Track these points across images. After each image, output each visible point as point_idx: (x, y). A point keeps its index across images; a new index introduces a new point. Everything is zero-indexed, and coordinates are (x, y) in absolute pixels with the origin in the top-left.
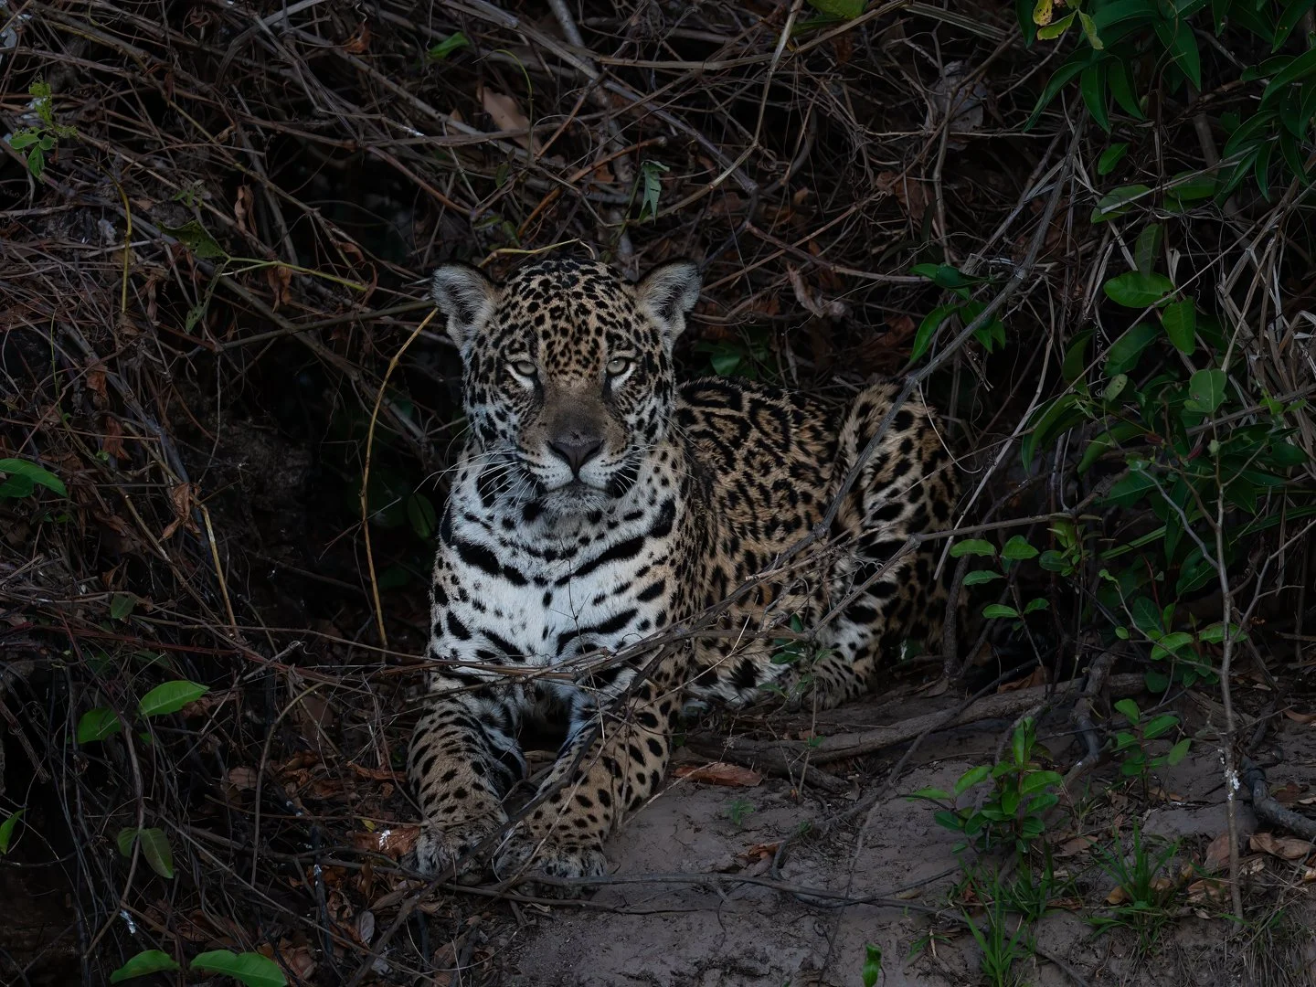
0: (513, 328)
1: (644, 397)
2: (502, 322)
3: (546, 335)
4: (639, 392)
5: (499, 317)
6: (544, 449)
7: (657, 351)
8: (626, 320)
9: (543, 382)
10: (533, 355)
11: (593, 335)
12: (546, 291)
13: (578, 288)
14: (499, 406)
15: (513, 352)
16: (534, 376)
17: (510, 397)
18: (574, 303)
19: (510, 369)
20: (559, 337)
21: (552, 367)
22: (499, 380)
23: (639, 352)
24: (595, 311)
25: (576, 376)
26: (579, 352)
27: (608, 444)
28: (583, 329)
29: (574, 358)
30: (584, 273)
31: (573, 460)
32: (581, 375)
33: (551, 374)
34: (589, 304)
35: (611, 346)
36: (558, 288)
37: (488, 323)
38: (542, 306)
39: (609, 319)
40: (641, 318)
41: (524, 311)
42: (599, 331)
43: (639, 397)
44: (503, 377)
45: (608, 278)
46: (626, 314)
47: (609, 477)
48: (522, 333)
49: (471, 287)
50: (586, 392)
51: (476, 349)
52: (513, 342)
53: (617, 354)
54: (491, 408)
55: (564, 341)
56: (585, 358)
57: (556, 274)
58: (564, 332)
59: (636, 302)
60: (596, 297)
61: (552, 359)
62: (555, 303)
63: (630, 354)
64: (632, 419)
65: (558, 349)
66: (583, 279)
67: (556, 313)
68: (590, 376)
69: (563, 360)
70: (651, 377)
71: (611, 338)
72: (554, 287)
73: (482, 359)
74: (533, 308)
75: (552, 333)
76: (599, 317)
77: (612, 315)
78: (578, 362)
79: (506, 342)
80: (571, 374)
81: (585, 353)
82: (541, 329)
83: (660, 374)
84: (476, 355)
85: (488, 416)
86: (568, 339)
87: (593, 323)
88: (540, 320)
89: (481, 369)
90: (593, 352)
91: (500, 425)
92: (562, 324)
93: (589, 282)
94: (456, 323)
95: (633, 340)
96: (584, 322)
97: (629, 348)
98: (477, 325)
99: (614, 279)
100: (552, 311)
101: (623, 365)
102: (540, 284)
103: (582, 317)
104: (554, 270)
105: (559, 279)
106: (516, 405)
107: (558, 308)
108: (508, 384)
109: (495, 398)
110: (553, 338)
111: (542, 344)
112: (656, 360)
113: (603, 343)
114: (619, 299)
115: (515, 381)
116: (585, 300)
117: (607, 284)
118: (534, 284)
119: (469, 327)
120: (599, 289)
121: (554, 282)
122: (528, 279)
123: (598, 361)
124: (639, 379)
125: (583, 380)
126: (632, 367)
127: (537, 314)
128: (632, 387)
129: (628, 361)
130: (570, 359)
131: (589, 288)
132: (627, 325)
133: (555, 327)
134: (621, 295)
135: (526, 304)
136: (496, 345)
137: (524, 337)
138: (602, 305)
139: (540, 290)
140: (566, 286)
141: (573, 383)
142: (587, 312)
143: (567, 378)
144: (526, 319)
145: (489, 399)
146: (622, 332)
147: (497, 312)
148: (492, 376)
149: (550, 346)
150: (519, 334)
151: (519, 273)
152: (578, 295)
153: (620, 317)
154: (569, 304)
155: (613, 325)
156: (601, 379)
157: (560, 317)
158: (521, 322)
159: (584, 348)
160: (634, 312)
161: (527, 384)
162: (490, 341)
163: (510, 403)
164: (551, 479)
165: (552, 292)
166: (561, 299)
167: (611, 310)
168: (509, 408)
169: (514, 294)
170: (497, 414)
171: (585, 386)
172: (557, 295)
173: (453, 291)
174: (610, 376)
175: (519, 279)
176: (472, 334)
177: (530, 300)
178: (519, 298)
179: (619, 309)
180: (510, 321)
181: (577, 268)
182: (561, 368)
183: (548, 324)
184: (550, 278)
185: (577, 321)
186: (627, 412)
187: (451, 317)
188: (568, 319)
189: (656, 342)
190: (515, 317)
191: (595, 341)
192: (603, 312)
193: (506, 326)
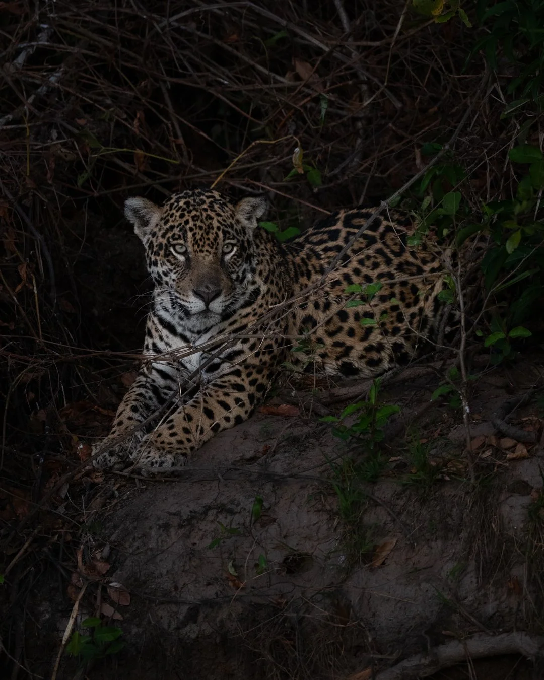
0: (172, 227)
1: (240, 265)
2: (166, 223)
3: (191, 229)
4: (238, 262)
5: (163, 221)
6: (191, 293)
7: (245, 239)
8: (231, 223)
9: (191, 256)
10: (186, 241)
11: (215, 229)
12: (188, 207)
13: (205, 206)
14: (165, 269)
15: (174, 239)
16: (185, 254)
17: (172, 265)
18: (204, 214)
19: (172, 249)
20: (198, 231)
21: (196, 247)
22: (166, 256)
23: (238, 241)
24: (216, 218)
25: (208, 254)
26: (208, 239)
27: (224, 291)
28: (210, 227)
29: (207, 242)
30: (208, 197)
31: (206, 299)
32: (210, 253)
33: (195, 251)
34: (212, 214)
35: (225, 236)
36: (195, 205)
37: (157, 225)
38: (187, 214)
39: (223, 222)
40: (238, 221)
41: (178, 218)
42: (218, 228)
43: (238, 265)
44: (168, 254)
45: (220, 200)
46: (231, 220)
47: (224, 308)
48: (178, 229)
49: (145, 208)
50: (213, 263)
51: (151, 239)
52: (174, 234)
53: (227, 241)
54: (160, 269)
55: (201, 233)
56: (212, 243)
57: (192, 198)
58: (201, 228)
59: (236, 214)
60: (215, 211)
61: (196, 242)
62: (194, 213)
63: (234, 242)
64: (234, 276)
65: (198, 237)
66: (208, 201)
67: (195, 218)
68: (214, 253)
69: (201, 243)
70: (244, 254)
71: (225, 232)
72: (193, 205)
73: (155, 244)
74: (182, 216)
75: (194, 228)
76: (218, 221)
77: (224, 220)
78: (209, 245)
79: (169, 235)
80: (205, 253)
81: (211, 240)
82: (188, 226)
83: (248, 251)
84: (152, 242)
85: (158, 273)
86: (203, 231)
87: (215, 224)
88: (187, 222)
89: (155, 249)
90: (215, 239)
91: (165, 279)
92: (199, 223)
93: (211, 203)
94: (139, 227)
95: (235, 234)
96: (211, 224)
97: (234, 238)
98: (151, 227)
99: (224, 201)
100: (193, 217)
101: (230, 248)
102: (185, 203)
103: (210, 221)
104: (191, 196)
105: (194, 200)
106: (175, 269)
107: (196, 216)
108: (170, 258)
109: (163, 264)
110: (195, 231)
111: (190, 234)
112: (246, 244)
113: (221, 235)
114: (227, 212)
115: (174, 257)
116: (209, 212)
117: (220, 204)
118: (181, 204)
119: (146, 228)
120: (216, 206)
121: (192, 202)
122: (178, 201)
123: (218, 244)
124: (238, 255)
125: (211, 256)
126: (235, 249)
127: (185, 219)
128: (235, 259)
129: (233, 245)
130: (204, 243)
131: (211, 206)
132: (231, 226)
133: (195, 225)
134: (228, 209)
135: (178, 214)
136: (163, 236)
137: (179, 231)
138: (218, 215)
139: (185, 206)
140: (199, 204)
141: (206, 257)
142: (212, 218)
143: (203, 255)
144: (179, 222)
145: (159, 265)
146: (229, 230)
147: (162, 219)
148: (162, 253)
149: (194, 235)
150: (176, 230)
151: (172, 199)
152: (206, 210)
153: (228, 222)
154: (202, 214)
155: (226, 226)
156: (219, 255)
157: (197, 220)
158: (176, 224)
159: (211, 237)
160: (235, 218)
161: (182, 258)
162: (160, 234)
163: (172, 268)
164: (193, 308)
165: (191, 208)
166: (197, 211)
167: (224, 218)
168: (171, 271)
169: (171, 210)
170: (163, 272)
171: (212, 259)
172: (194, 209)
173: (136, 211)
174: (224, 254)
175: (172, 201)
176: (148, 232)
177: (180, 212)
178: (174, 211)
179: (228, 218)
180: (170, 223)
181: (204, 195)
182: (201, 248)
183: (191, 224)
184: (190, 201)
185: (207, 223)
186: (232, 273)
187: (136, 225)
188: (202, 221)
189: (245, 233)
190: (173, 221)
191: (216, 233)
192: (220, 219)
193: (167, 226)
